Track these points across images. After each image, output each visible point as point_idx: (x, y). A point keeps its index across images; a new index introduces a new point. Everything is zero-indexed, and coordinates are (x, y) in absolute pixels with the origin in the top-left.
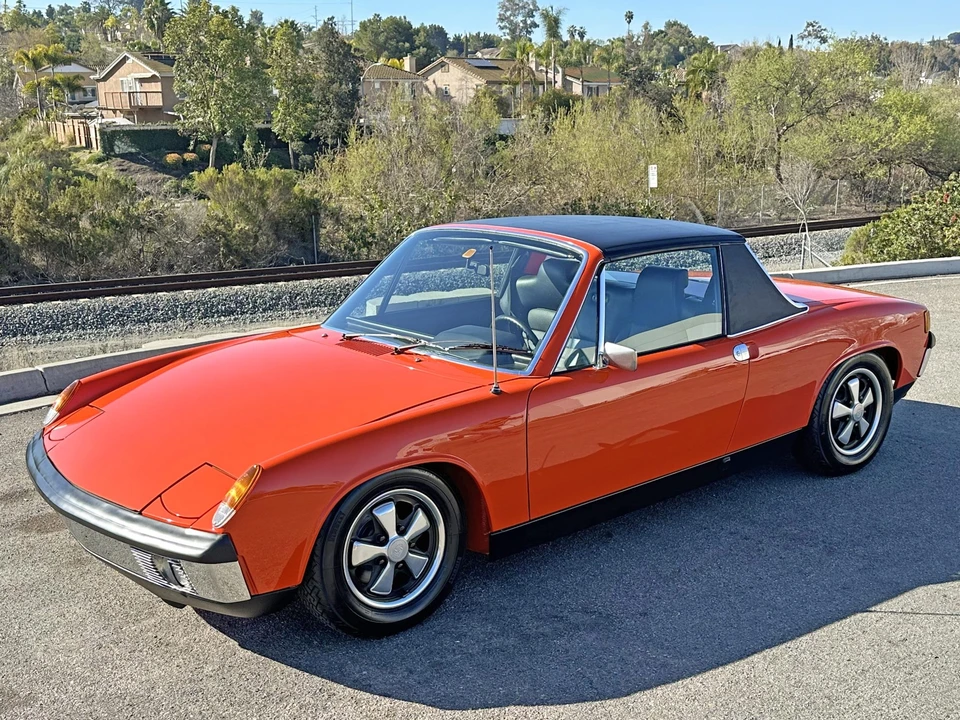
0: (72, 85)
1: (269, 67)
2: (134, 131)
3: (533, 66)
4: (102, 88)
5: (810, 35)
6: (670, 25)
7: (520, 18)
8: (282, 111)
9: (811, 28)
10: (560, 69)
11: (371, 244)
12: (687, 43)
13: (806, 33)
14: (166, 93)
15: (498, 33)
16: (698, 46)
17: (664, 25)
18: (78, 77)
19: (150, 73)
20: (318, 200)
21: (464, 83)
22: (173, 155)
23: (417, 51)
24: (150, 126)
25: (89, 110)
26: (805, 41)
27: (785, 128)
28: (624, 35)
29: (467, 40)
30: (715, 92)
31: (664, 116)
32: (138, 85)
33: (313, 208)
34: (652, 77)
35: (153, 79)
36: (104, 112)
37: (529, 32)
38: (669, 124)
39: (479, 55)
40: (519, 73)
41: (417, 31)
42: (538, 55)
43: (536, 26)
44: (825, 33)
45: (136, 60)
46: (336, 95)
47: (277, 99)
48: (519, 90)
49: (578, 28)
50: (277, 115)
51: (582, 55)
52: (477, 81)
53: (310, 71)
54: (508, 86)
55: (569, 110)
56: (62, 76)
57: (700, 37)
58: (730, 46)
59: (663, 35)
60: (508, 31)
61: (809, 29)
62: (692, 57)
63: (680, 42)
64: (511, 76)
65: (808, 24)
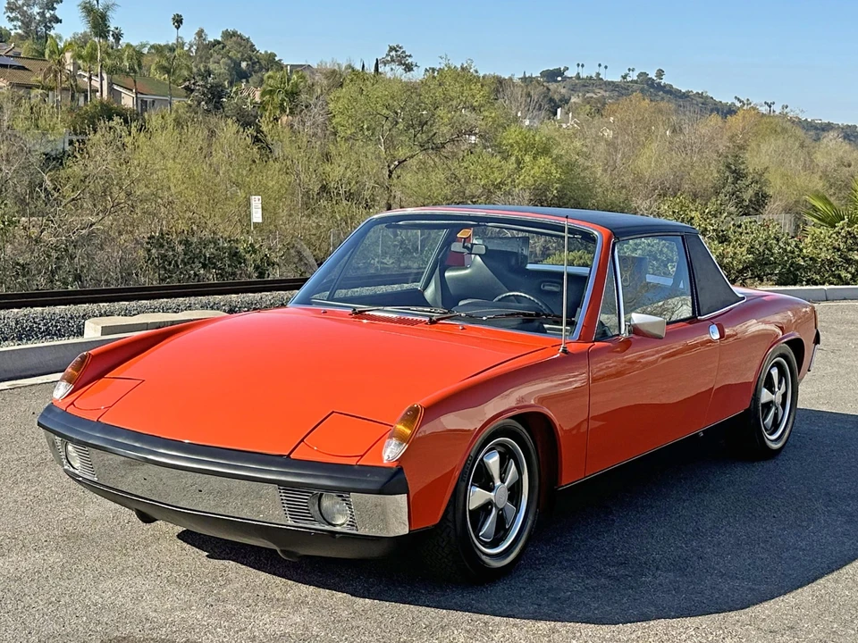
3: (71, 69)
5: (393, 61)
6: (228, 35)
7: (36, 10)
9: (393, 53)
10: (105, 76)
12: (251, 59)
13: (389, 58)
15: (8, 26)
16: (263, 63)
17: (220, 34)
26: (388, 68)
27: (396, 163)
28: (172, 41)
30: (298, 118)
31: (249, 140)
34: (221, 94)
37: (50, 28)
38: (255, 150)
40: (56, 76)
43: (58, 21)
44: (410, 60)
48: (55, 97)
51: (136, 62)
54: (40, 91)
57: (266, 52)
58: (302, 66)
59: (221, 46)
60: (20, 24)
61: (391, 54)
62: (267, 75)
63: (242, 55)
64: (45, 78)
65: (391, 48)
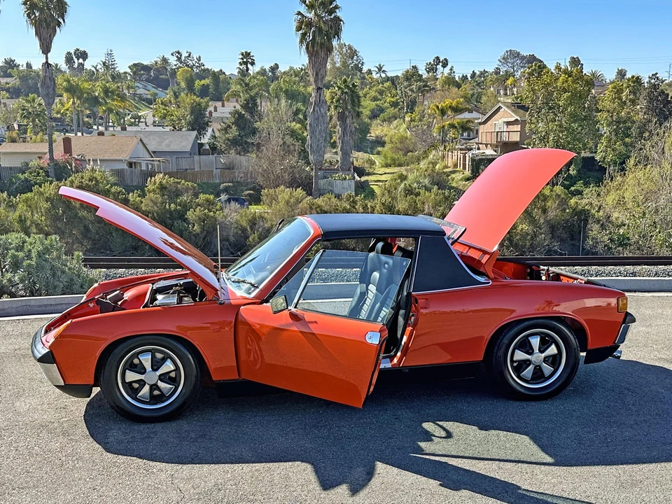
0: (464, 127)
4: (482, 129)
8: (605, 144)
14: (522, 132)
18: (469, 121)
19: (514, 117)
25: (471, 144)
32: (505, 126)
35: (516, 122)
36: (480, 146)
45: (506, 109)
47: (602, 135)
50: (601, 148)
56: (459, 121)
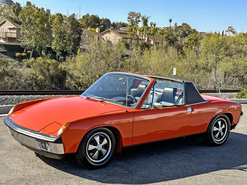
1: (52, 28)
2: (6, 45)
3: (138, 34)
5: (229, 31)
6: (183, 24)
7: (135, 18)
8: (55, 42)
9: (230, 29)
10: (147, 36)
11: (82, 86)
12: (189, 30)
13: (228, 30)
14: (18, 33)
15: (127, 23)
16: (192, 32)
17: (182, 24)
19: (13, 26)
20: (66, 71)
21: (115, 37)
22: (18, 53)
23: (100, 26)
24: (12, 44)
26: (228, 33)
27: (218, 60)
28: (169, 26)
29: (117, 24)
30: (197, 47)
31: (179, 53)
32: (9, 30)
33: (64, 73)
34: (176, 40)
35: (14, 29)
37: (138, 23)
38: (181, 56)
39: (121, 29)
40: (133, 36)
41: (101, 20)
42: (140, 31)
43: (140, 21)
44: (234, 31)
45: (9, 22)
46: (74, 38)
47: (54, 38)
48: (133, 41)
49: (153, 23)
51: (154, 32)
52: (119, 37)
53: (66, 30)
54: (129, 40)
55: (149, 48)
57: (193, 29)
58: (203, 32)
59: (181, 27)
60: (131, 22)
61: (229, 29)
62: (190, 35)
63: (186, 30)
64: (131, 36)
65: (229, 27)
